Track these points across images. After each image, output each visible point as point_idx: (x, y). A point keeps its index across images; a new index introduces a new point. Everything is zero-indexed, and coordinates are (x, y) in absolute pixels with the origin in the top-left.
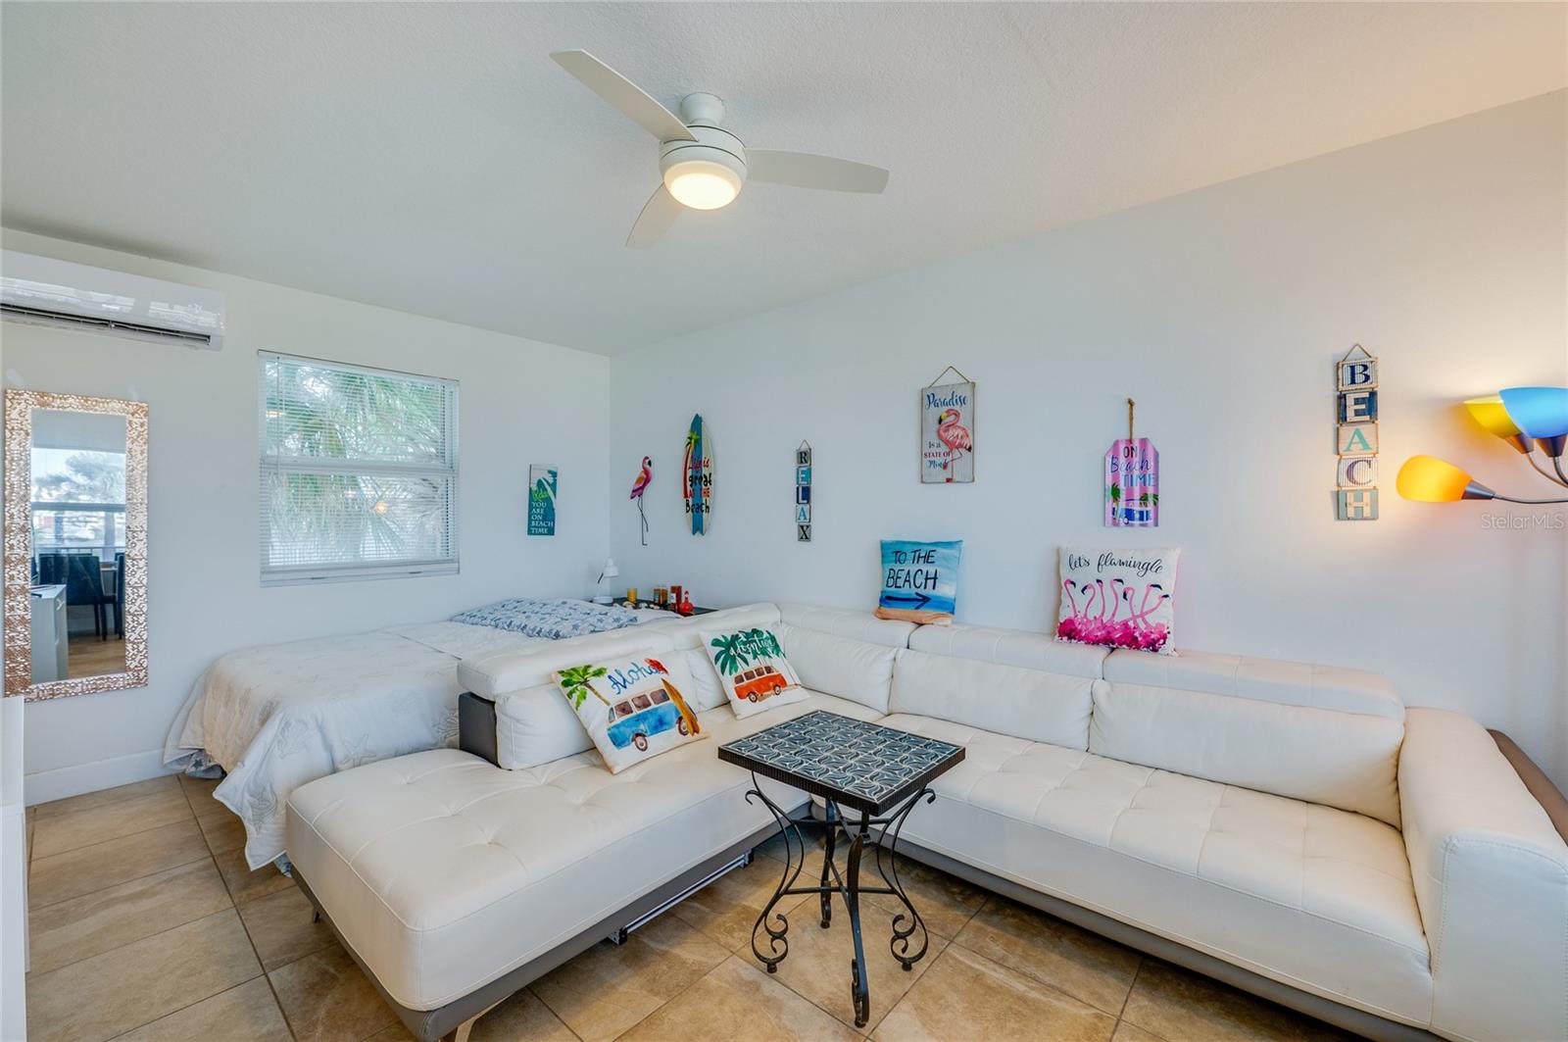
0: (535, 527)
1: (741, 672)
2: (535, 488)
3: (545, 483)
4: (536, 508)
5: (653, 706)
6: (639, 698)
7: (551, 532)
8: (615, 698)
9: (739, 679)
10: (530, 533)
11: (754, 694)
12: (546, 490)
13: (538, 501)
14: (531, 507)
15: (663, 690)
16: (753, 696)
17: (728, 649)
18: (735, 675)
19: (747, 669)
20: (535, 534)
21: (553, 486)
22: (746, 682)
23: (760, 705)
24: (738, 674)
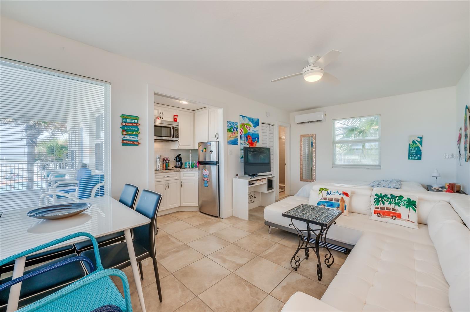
0: (411, 157)
1: (379, 206)
2: (411, 143)
3: (416, 141)
4: (412, 150)
5: (333, 201)
6: (331, 198)
7: (420, 158)
8: (325, 196)
9: (377, 208)
10: (409, 159)
11: (380, 214)
12: (417, 144)
13: (413, 148)
14: (409, 150)
15: (339, 199)
16: (379, 215)
17: (379, 198)
18: (376, 206)
19: (382, 206)
20: (411, 159)
21: (421, 143)
22: (379, 209)
23: (380, 219)
24: (378, 206)
